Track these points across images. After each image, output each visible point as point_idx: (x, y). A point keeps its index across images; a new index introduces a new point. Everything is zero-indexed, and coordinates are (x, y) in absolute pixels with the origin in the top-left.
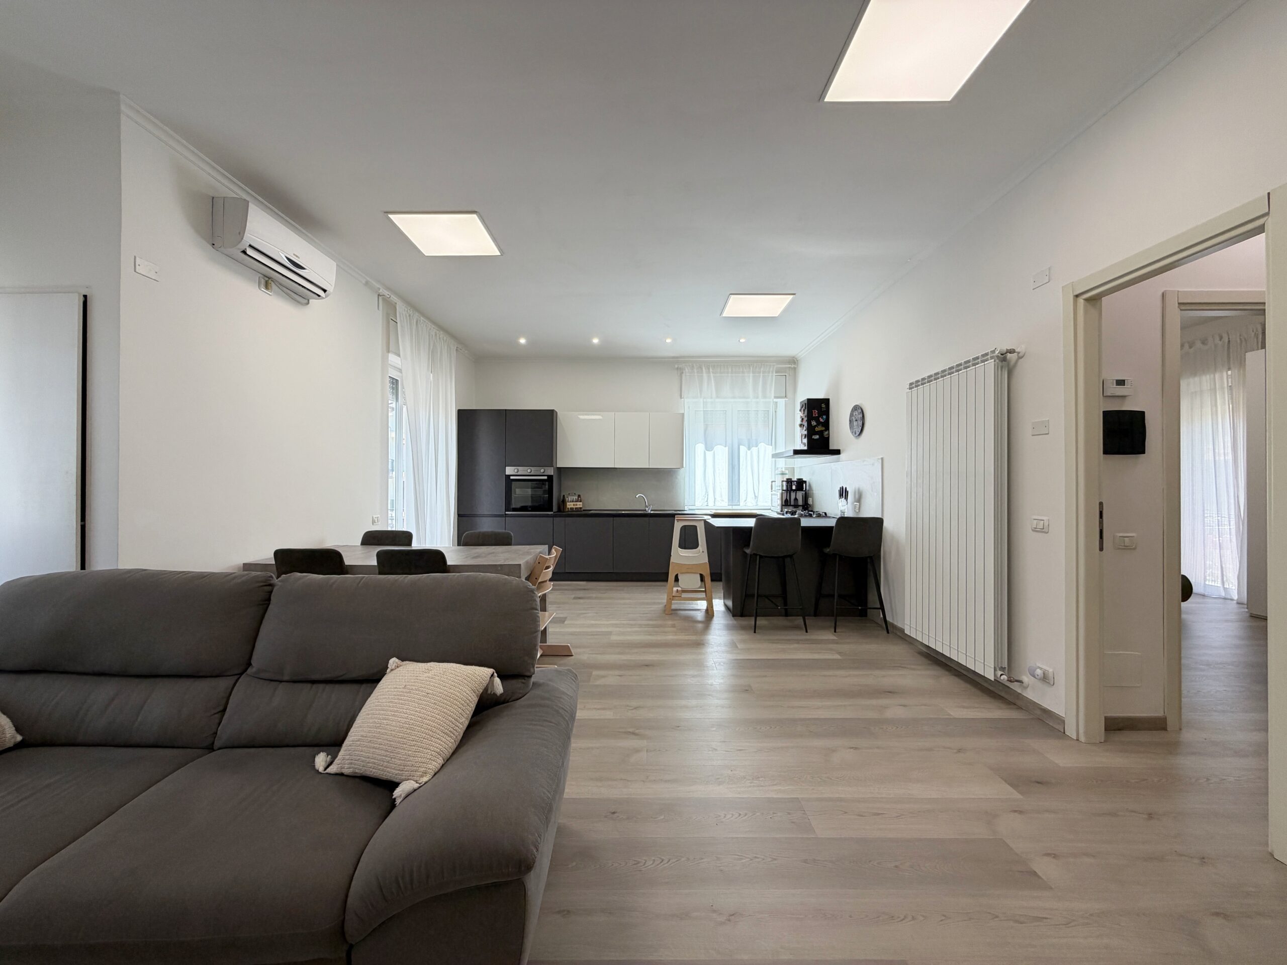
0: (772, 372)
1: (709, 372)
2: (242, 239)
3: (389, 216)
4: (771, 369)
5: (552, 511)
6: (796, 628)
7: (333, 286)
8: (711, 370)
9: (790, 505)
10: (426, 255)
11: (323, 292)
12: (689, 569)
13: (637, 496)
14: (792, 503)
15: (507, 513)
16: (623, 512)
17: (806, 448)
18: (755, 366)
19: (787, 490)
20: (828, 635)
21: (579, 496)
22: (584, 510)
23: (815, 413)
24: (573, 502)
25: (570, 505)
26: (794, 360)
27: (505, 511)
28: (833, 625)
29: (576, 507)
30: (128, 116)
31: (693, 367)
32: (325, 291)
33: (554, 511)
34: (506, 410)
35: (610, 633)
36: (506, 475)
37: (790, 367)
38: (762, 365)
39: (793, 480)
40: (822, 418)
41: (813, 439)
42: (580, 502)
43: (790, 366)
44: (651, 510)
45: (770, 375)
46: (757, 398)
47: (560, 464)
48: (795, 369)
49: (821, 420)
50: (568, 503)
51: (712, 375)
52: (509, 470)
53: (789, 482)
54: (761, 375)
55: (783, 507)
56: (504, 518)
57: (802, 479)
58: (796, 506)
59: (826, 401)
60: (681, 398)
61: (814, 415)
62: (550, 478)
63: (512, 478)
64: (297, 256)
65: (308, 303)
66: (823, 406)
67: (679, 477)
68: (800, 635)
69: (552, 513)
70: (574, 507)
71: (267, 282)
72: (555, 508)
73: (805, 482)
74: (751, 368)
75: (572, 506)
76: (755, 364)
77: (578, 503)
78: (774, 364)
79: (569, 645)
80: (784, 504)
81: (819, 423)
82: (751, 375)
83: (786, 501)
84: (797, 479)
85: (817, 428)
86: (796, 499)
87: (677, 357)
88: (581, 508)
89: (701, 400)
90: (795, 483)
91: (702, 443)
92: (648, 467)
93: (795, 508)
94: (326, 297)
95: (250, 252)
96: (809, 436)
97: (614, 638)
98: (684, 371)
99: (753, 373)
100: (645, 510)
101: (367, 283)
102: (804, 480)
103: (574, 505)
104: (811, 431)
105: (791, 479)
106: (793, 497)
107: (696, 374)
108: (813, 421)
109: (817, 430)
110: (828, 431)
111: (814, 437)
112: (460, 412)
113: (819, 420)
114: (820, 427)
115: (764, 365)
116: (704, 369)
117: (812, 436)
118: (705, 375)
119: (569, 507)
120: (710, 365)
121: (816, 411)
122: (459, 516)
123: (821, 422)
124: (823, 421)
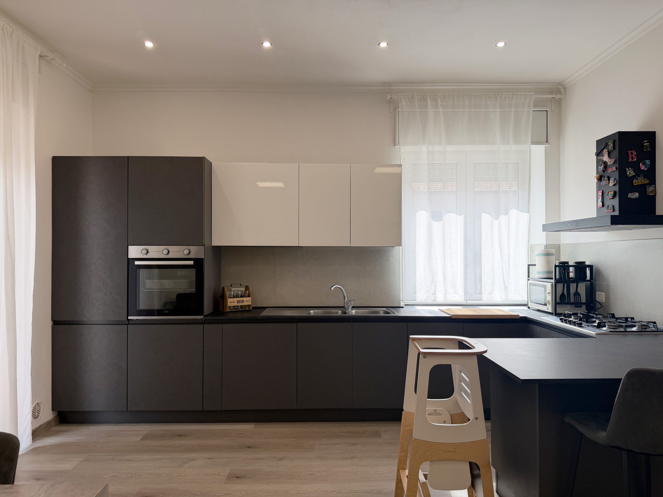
0: (529, 106)
1: (437, 107)
4: (527, 101)
5: (202, 314)
8: (439, 102)
9: (569, 303)
14: (572, 300)
15: (129, 318)
16: (312, 313)
18: (503, 96)
19: (561, 280)
21: (247, 288)
22: (253, 308)
23: (633, 156)
24: (237, 297)
25: (232, 302)
26: (559, 89)
27: (128, 316)
29: (242, 304)
33: (205, 313)
36: (128, 259)
37: (553, 98)
38: (513, 95)
39: (569, 264)
40: (644, 164)
41: (630, 198)
42: (249, 296)
45: (526, 109)
46: (507, 144)
47: (216, 242)
48: (559, 102)
50: (229, 300)
51: (440, 110)
52: (135, 252)
53: (564, 268)
54: (513, 110)
55: (557, 306)
56: (126, 326)
57: (584, 262)
59: (651, 138)
60: (395, 143)
61: (630, 159)
62: (199, 263)
63: (137, 263)
66: (646, 143)
69: (202, 317)
70: (239, 305)
72: (208, 306)
73: (591, 267)
74: (498, 100)
75: (236, 304)
76: (504, 94)
77: (245, 299)
80: (558, 300)
81: (639, 172)
82: (498, 110)
83: (563, 295)
85: (634, 181)
86: (577, 294)
88: (249, 306)
89: (426, 147)
90: (573, 268)
91: (427, 210)
92: (349, 245)
93: (576, 307)
96: (621, 195)
98: (400, 104)
100: (345, 308)
102: (589, 263)
103: (238, 302)
104: (625, 186)
105: (566, 262)
106: (571, 289)
107: (418, 110)
108: (629, 169)
109: (635, 184)
110: (654, 186)
111: (630, 195)
112: (56, 160)
113: (640, 167)
114: (641, 179)
115: (517, 94)
116: (429, 101)
117: (628, 195)
118: (430, 110)
119: (232, 305)
120: (437, 95)
121: (632, 154)
122: (55, 323)
123: (643, 170)
124: (645, 169)
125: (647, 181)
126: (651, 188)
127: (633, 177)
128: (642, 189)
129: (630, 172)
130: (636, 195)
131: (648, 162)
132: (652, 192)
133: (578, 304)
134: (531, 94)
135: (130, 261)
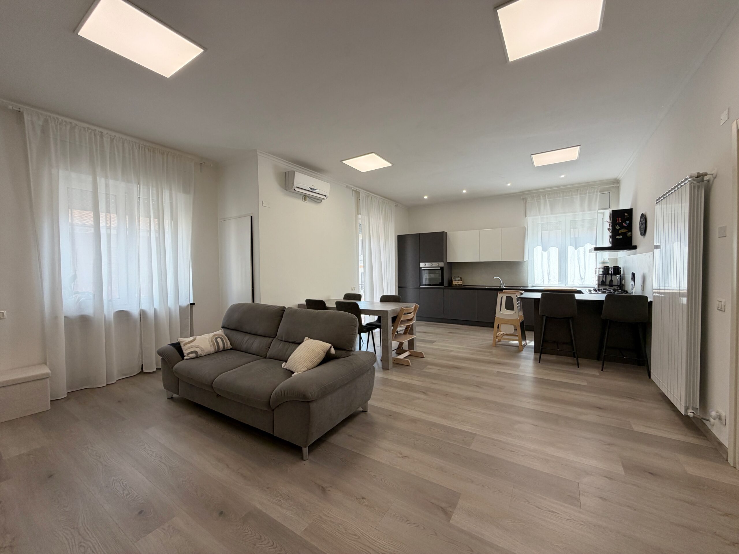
0: (597, 192)
1: (545, 198)
2: (293, 186)
3: (343, 162)
4: (596, 190)
5: (443, 285)
6: (572, 364)
7: (329, 193)
8: (547, 196)
9: (606, 285)
10: (363, 172)
11: (325, 197)
12: (507, 322)
13: (494, 278)
14: (608, 283)
15: (421, 286)
16: (486, 287)
17: (610, 245)
18: (582, 190)
19: (603, 274)
20: (595, 372)
21: (461, 278)
22: (463, 286)
23: (619, 220)
24: (457, 281)
25: (455, 283)
26: (617, 181)
27: (420, 285)
28: (601, 366)
29: (459, 284)
30: (259, 155)
31: (533, 196)
32: (326, 196)
33: (444, 286)
34: (419, 234)
35: (452, 351)
36: (420, 267)
37: (613, 187)
38: (587, 188)
39: (610, 267)
40: (625, 223)
41: (617, 238)
42: (461, 281)
43: (613, 185)
44: (505, 286)
45: (595, 194)
46: (584, 211)
47: (448, 261)
48: (618, 187)
49: (624, 225)
50: (454, 282)
51: (547, 200)
52: (422, 265)
53: (606, 269)
54: (587, 195)
55: (600, 286)
56: (419, 289)
57: (618, 266)
58: (612, 285)
59: (630, 212)
60: (526, 217)
61: (618, 222)
62: (442, 269)
63: (422, 268)
64: (313, 186)
65: (321, 202)
66: (626, 214)
67: (524, 266)
68: (575, 369)
69: (443, 287)
70: (458, 284)
71: (305, 197)
72: (446, 283)
73: (621, 268)
74: (579, 192)
75: (456, 284)
76: (582, 188)
77: (460, 282)
78: (599, 186)
79: (423, 352)
80: (600, 284)
81: (622, 227)
82: (579, 196)
83: (603, 281)
84: (614, 266)
85: (620, 231)
86: (611, 281)
87: (523, 192)
88: (461, 284)
89: (540, 217)
90: (612, 269)
91: (540, 246)
92: (501, 261)
93: (610, 286)
94: (326, 198)
95: (297, 189)
96: (613, 237)
97: (452, 353)
98: (527, 200)
99: (580, 194)
100: (501, 286)
101: (347, 187)
102: (620, 267)
103: (457, 283)
104: (614, 233)
105: (609, 266)
106: (609, 278)
107: (536, 201)
108: (617, 226)
109: (620, 232)
110: (631, 232)
111: (617, 237)
112: (399, 236)
113: (623, 225)
114: (623, 229)
115: (589, 188)
116: (541, 197)
117: (616, 237)
118: (542, 201)
119: (455, 284)
120: (545, 194)
121: (619, 219)
122: (399, 287)
123: (625, 226)
124: (626, 225)
125: (627, 231)
126: (630, 233)
127: (619, 229)
128: (624, 234)
129: (618, 227)
130: (621, 237)
131: (628, 222)
132: (630, 235)
133: (611, 285)
134: (598, 186)
135: (420, 268)
